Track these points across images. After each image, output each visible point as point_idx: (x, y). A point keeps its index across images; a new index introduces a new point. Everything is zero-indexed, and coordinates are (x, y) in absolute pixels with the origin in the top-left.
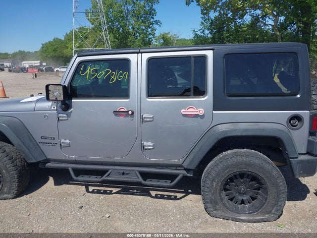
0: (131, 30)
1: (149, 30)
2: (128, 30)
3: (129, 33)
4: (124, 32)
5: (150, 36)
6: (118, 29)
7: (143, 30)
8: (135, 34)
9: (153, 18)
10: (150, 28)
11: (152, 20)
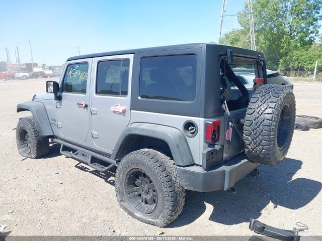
0: (287, 30)
1: (311, 28)
2: (283, 29)
3: (284, 33)
4: (278, 33)
5: (312, 35)
6: (271, 29)
7: (303, 28)
8: (291, 34)
9: (318, 13)
10: (312, 25)
11: (317, 15)
